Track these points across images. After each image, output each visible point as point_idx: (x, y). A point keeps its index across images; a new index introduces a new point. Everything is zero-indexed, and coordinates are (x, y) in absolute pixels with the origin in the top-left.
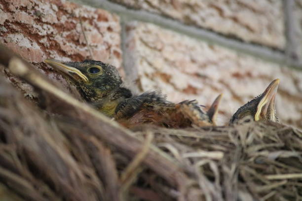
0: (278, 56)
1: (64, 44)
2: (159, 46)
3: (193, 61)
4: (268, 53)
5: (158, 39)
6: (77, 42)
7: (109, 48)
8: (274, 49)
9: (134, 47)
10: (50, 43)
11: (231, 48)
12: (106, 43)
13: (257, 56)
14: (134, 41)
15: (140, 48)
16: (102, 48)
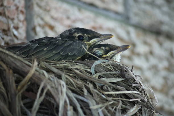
0: (119, 17)
2: (48, 8)
3: (68, 18)
4: (112, 15)
7: (17, 8)
8: (117, 13)
9: (33, 8)
12: (16, 5)
13: (107, 17)
14: (32, 4)
15: (36, 9)
16: (13, 8)
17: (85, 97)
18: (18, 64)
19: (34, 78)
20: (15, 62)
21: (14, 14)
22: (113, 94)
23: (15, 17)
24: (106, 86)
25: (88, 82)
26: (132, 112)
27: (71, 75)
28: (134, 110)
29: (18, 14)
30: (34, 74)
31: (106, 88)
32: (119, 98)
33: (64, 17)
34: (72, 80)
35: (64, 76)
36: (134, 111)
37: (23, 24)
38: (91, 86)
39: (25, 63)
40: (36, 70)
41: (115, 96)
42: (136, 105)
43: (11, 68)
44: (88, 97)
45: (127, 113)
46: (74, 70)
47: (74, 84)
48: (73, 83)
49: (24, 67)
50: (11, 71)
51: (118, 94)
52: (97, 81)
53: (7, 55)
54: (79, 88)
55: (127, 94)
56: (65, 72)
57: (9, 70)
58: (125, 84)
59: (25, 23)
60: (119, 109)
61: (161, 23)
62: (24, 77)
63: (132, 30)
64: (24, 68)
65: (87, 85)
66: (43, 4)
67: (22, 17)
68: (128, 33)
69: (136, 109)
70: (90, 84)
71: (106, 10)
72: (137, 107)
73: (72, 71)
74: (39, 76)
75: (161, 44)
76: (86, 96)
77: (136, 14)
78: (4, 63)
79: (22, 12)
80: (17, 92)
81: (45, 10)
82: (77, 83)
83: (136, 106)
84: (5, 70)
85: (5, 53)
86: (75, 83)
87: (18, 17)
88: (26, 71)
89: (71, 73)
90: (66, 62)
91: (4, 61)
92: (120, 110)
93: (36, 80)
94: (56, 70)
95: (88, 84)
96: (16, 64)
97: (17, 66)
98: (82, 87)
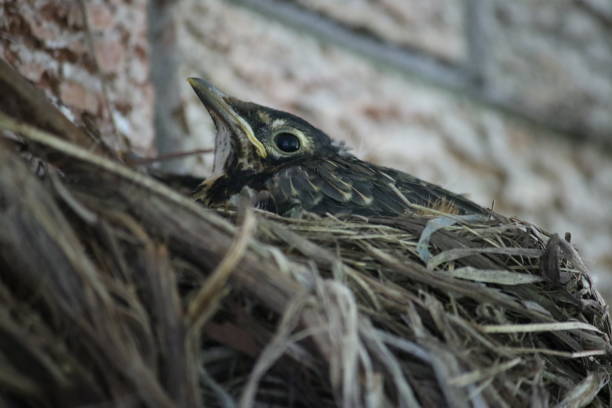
0: (450, 78)
1: (39, 24)
2: (223, 40)
3: (289, 76)
4: (428, 68)
5: (220, 26)
6: (63, 22)
7: (125, 38)
8: (444, 62)
9: (173, 39)
10: (11, 19)
11: (361, 54)
12: (120, 28)
13: (409, 75)
14: (172, 26)
15: (185, 41)
16: (112, 38)
17: (420, 341)
18: (187, 223)
19: (242, 275)
20: (176, 217)
21: (116, 60)
22: (512, 334)
23: (120, 68)
24: (489, 305)
25: (421, 291)
26: (580, 398)
27: (361, 264)
28: (584, 390)
29: (128, 60)
30: (243, 261)
31: (486, 312)
32: (531, 347)
33: (276, 72)
34: (367, 282)
35: (339, 267)
36: (586, 394)
37: (145, 94)
38: (433, 304)
39: (207, 221)
40: (250, 249)
41: (517, 340)
42: (588, 372)
43: (161, 240)
44: (429, 345)
45: (560, 401)
46: (370, 247)
47: (374, 298)
48: (371, 292)
49: (206, 233)
50: (163, 250)
51: (527, 334)
52: (452, 286)
53: (148, 191)
54: (391, 311)
55: (557, 335)
56: (343, 256)
57: (157, 246)
58: (547, 297)
59: (150, 91)
60: (539, 387)
61: (589, 100)
62: (207, 271)
63: (494, 123)
64: (206, 240)
65: (419, 301)
66: (206, 25)
67: (140, 71)
68: (482, 134)
69: (592, 388)
70: (428, 296)
71: (410, 49)
72: (593, 382)
73: (362, 253)
74: (260, 267)
75: (588, 176)
76: (422, 339)
77: (507, 69)
78: (138, 219)
79: (139, 51)
80: (187, 321)
81: (215, 47)
82: (383, 294)
83: (590, 378)
84: (142, 246)
85: (139, 186)
86: (376, 293)
87: (127, 71)
88: (214, 248)
89: (359, 260)
90: (340, 219)
91: (138, 212)
92: (544, 391)
93: (251, 280)
94: (309, 247)
95: (423, 297)
96: (177, 225)
97: (184, 232)
98: (403, 308)
